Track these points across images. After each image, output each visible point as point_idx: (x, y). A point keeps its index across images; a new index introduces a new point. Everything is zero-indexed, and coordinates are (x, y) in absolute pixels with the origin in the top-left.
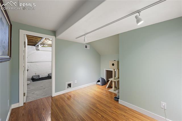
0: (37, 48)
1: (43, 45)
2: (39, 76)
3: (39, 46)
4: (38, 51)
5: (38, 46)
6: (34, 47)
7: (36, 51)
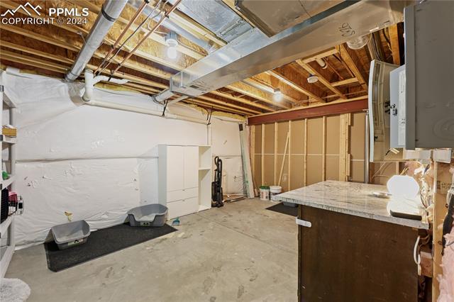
0: (78, 90)
1: (105, 79)
2: (85, 226)
3: (89, 76)
4: (83, 108)
5: (81, 78)
6: (61, 87)
7: (71, 104)
